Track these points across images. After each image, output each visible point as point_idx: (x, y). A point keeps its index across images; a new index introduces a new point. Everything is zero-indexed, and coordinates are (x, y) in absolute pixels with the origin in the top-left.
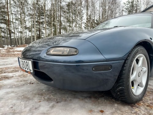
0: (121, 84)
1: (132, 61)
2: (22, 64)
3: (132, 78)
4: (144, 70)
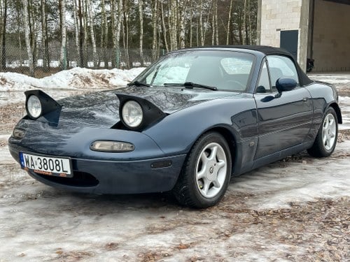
0: (184, 182)
1: (200, 149)
2: (43, 164)
3: (199, 175)
4: (220, 164)
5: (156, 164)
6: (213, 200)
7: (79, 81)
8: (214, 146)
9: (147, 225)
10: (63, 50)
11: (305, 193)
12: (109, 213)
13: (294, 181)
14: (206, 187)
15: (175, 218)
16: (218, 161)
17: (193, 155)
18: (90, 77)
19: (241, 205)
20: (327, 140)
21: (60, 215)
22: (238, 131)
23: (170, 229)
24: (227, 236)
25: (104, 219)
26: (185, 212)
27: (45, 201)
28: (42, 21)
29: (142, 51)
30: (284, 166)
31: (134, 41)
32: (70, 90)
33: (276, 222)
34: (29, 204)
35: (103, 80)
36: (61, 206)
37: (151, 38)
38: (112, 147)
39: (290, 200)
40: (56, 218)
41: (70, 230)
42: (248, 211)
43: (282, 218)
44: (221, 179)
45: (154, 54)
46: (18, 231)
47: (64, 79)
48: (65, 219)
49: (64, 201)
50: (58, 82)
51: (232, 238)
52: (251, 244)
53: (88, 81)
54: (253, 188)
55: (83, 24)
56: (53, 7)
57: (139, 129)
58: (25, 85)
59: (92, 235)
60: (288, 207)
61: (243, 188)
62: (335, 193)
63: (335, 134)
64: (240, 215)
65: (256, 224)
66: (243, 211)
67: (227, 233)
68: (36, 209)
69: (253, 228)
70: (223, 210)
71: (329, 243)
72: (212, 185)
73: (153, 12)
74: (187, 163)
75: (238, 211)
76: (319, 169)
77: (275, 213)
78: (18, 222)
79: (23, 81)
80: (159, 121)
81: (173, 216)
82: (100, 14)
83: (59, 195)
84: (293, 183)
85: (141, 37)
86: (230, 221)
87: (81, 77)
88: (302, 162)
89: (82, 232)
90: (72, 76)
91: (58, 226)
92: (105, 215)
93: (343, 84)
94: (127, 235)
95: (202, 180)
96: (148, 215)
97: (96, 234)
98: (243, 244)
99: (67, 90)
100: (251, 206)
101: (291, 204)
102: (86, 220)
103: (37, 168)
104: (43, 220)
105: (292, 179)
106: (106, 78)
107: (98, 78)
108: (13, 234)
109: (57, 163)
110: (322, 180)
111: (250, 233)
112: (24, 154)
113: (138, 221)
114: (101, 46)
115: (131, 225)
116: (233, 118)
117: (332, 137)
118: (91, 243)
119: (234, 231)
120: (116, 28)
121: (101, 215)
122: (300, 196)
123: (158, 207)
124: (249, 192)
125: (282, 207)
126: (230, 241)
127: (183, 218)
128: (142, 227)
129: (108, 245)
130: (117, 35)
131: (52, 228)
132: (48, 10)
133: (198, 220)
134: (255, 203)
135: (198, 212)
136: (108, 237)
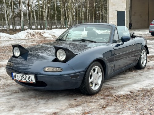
0: (84, 84)
2: (22, 77)
3: (90, 80)
4: (99, 75)
5: (72, 77)
6: (97, 91)
7: (29, 35)
8: (96, 67)
9: (69, 104)
10: (22, 22)
11: (136, 86)
12: (51, 98)
13: (130, 81)
14: (94, 85)
15: (81, 99)
16: (98, 74)
17: (88, 72)
18: (34, 34)
19: (108, 92)
20: (143, 62)
21: (30, 100)
22: (106, 60)
23: (79, 105)
24: (104, 107)
25: (50, 101)
26: (85, 97)
27: (22, 93)
28: (12, 9)
29: (56, 21)
30: (125, 74)
31: (53, 17)
32: (26, 40)
33: (125, 100)
34: (16, 95)
35: (40, 35)
36: (30, 95)
37: (60, 15)
38: (53, 70)
39: (130, 90)
40: (29, 101)
41: (36, 106)
42: (112, 95)
43: (127, 98)
44: (100, 82)
45: (62, 22)
46: (13, 107)
47: (23, 35)
48: (33, 102)
49: (31, 93)
50: (20, 36)
51: (107, 108)
52: (115, 111)
53: (33, 35)
54: (113, 84)
55: (30, 10)
56: (16, 3)
57: (65, 61)
58: (6, 38)
59: (46, 109)
60: (129, 93)
61: (108, 85)
62: (149, 86)
63: (146, 59)
64: (109, 97)
65: (117, 101)
66: (110, 96)
67: (104, 106)
68: (19, 97)
69: (115, 104)
70: (101, 95)
71: (149, 110)
72: (96, 84)
73: (61, 4)
74: (85, 76)
75: (108, 96)
76: (141, 75)
77: (124, 96)
78: (12, 104)
79: (5, 36)
80: (73, 58)
81: (80, 99)
82: (37, 5)
83: (28, 90)
84: (130, 82)
85: (56, 15)
86: (105, 100)
87: (30, 34)
88: (132, 72)
89: (41, 107)
90: (26, 33)
91: (30, 105)
92: (50, 99)
93: (145, 34)
94: (61, 108)
95: (92, 83)
96: (69, 98)
97: (47, 108)
98: (112, 111)
99: (24, 40)
100: (113, 93)
101: (130, 92)
102: (42, 102)
103: (19, 79)
104: (23, 102)
105: (129, 80)
106: (41, 34)
107: (38, 34)
108: (11, 109)
109: (29, 77)
110: (142, 80)
111: (115, 106)
112: (13, 73)
113: (65, 102)
114: (38, 19)
115: (62, 104)
116: (103, 55)
117: (145, 60)
118: (46, 112)
119: (107, 105)
120: (45, 12)
121: (48, 99)
122: (134, 88)
123: (73, 95)
124: (111, 86)
125: (127, 93)
126: (106, 110)
127: (84, 100)
128: (67, 104)
129: (53, 113)
130: (45, 14)
131: (27, 106)
132: (14, 4)
133: (91, 101)
134: (115, 92)
135: (91, 96)
136: (53, 109)
